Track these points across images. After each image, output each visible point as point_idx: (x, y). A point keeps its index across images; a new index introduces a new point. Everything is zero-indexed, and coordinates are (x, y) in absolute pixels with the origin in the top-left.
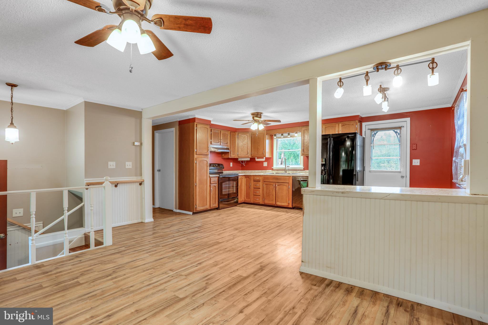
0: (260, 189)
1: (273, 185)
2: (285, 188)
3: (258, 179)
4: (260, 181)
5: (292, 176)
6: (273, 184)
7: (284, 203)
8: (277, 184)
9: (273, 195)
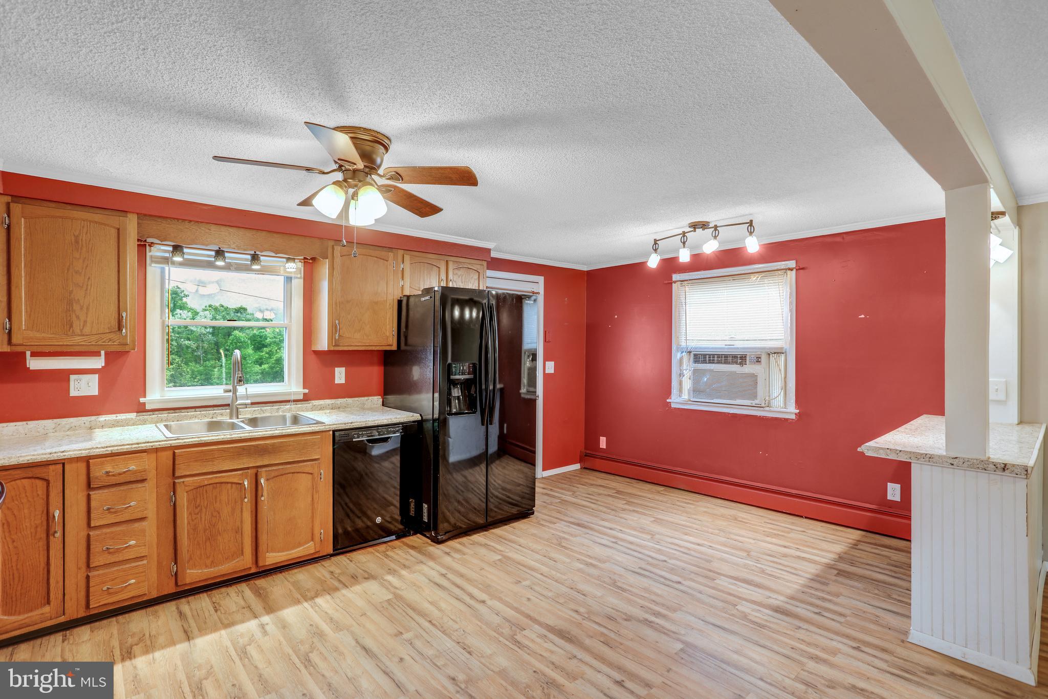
0: (144, 523)
1: (242, 484)
2: (304, 482)
3: (135, 472)
4: (143, 481)
5: (334, 431)
6: (235, 480)
7: (300, 545)
8: (264, 474)
9: (239, 531)
